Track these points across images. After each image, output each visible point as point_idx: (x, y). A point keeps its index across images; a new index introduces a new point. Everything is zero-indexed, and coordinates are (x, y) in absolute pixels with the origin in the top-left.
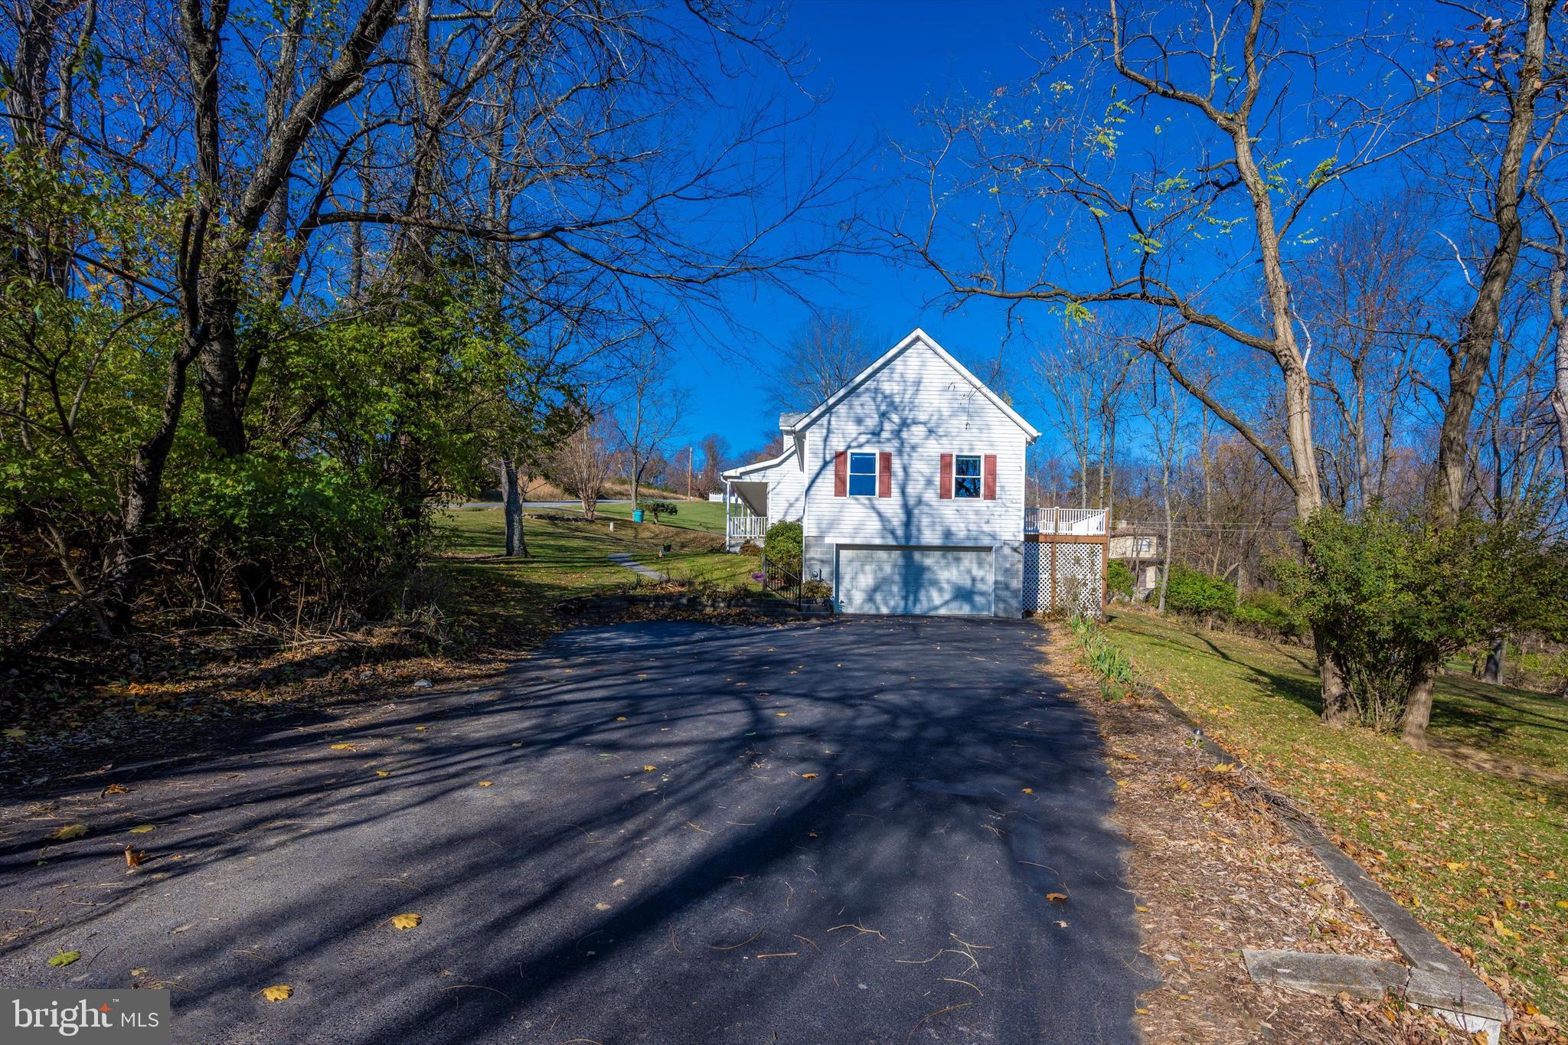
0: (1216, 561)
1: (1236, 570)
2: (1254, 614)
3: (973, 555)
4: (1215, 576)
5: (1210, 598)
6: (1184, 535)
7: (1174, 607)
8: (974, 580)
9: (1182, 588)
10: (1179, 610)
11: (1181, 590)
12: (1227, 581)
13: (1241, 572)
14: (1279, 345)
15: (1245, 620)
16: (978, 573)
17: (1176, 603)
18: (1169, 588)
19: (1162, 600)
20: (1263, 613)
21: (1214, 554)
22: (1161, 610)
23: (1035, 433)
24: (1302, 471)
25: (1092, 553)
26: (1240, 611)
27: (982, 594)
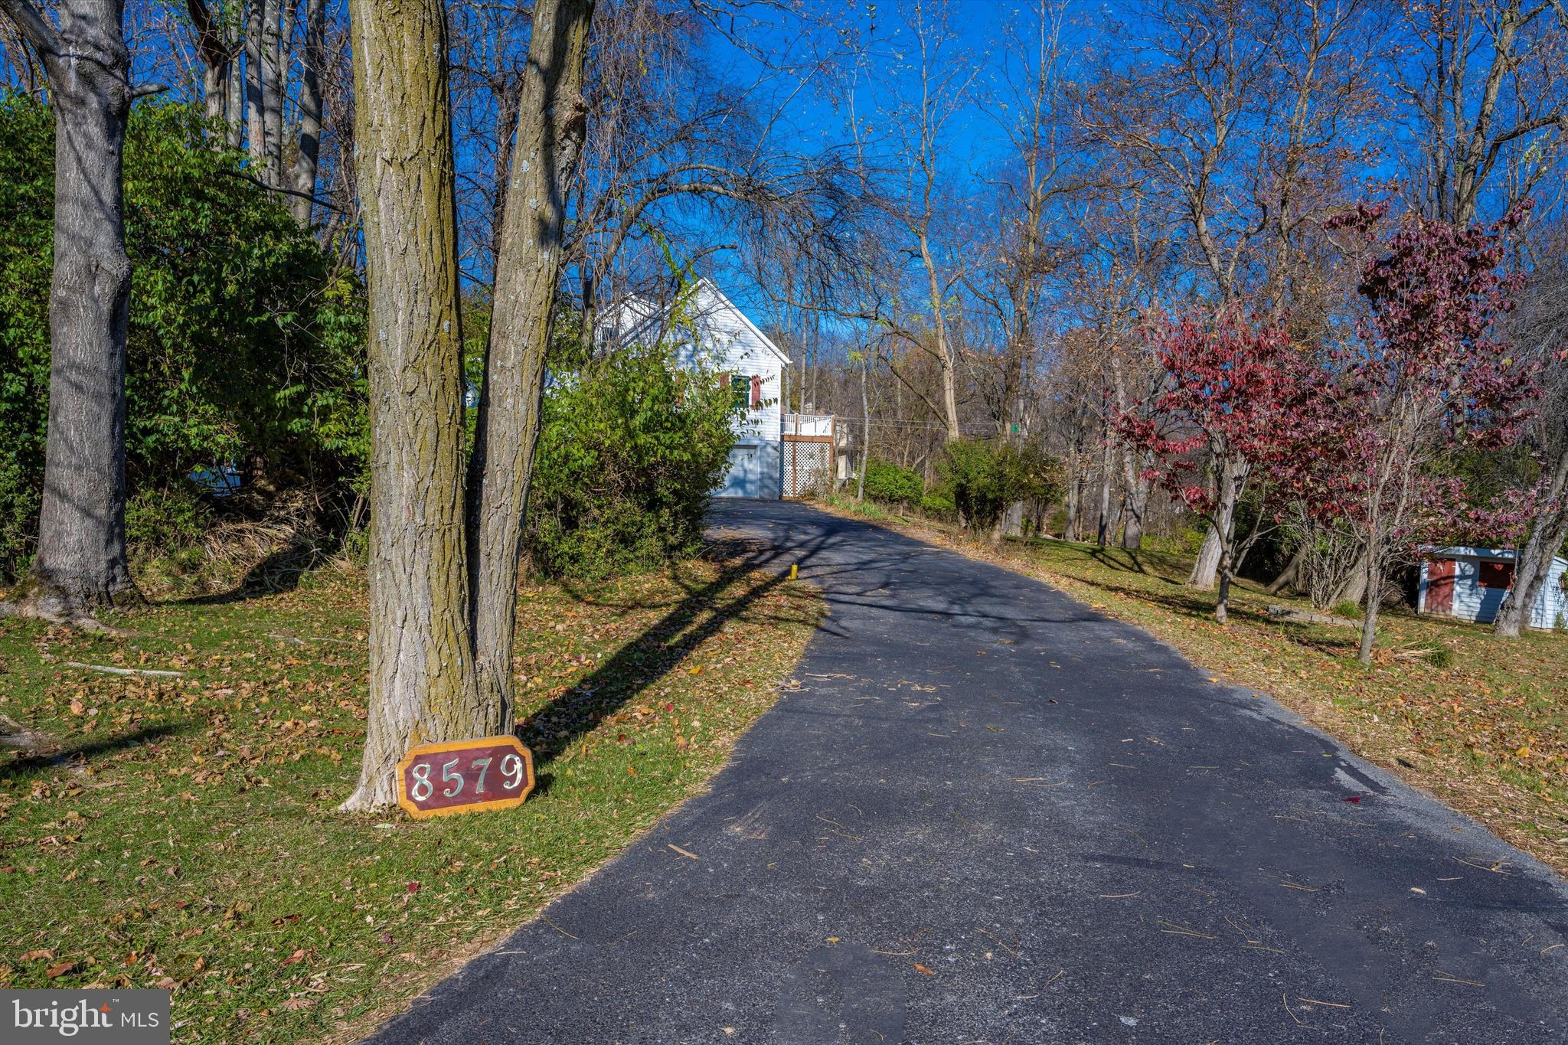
0: (906, 454)
1: (923, 462)
2: (937, 502)
3: (745, 451)
4: (905, 469)
5: (901, 487)
6: (879, 428)
7: (870, 496)
8: (745, 471)
9: (878, 479)
10: (875, 499)
11: (877, 480)
12: (915, 472)
13: (927, 463)
14: (940, 354)
15: (930, 508)
16: (748, 466)
17: (873, 493)
18: (867, 477)
19: (861, 490)
20: (945, 501)
21: (905, 447)
22: (860, 498)
23: (788, 361)
24: (950, 419)
25: (822, 450)
26: (926, 500)
27: (752, 482)
